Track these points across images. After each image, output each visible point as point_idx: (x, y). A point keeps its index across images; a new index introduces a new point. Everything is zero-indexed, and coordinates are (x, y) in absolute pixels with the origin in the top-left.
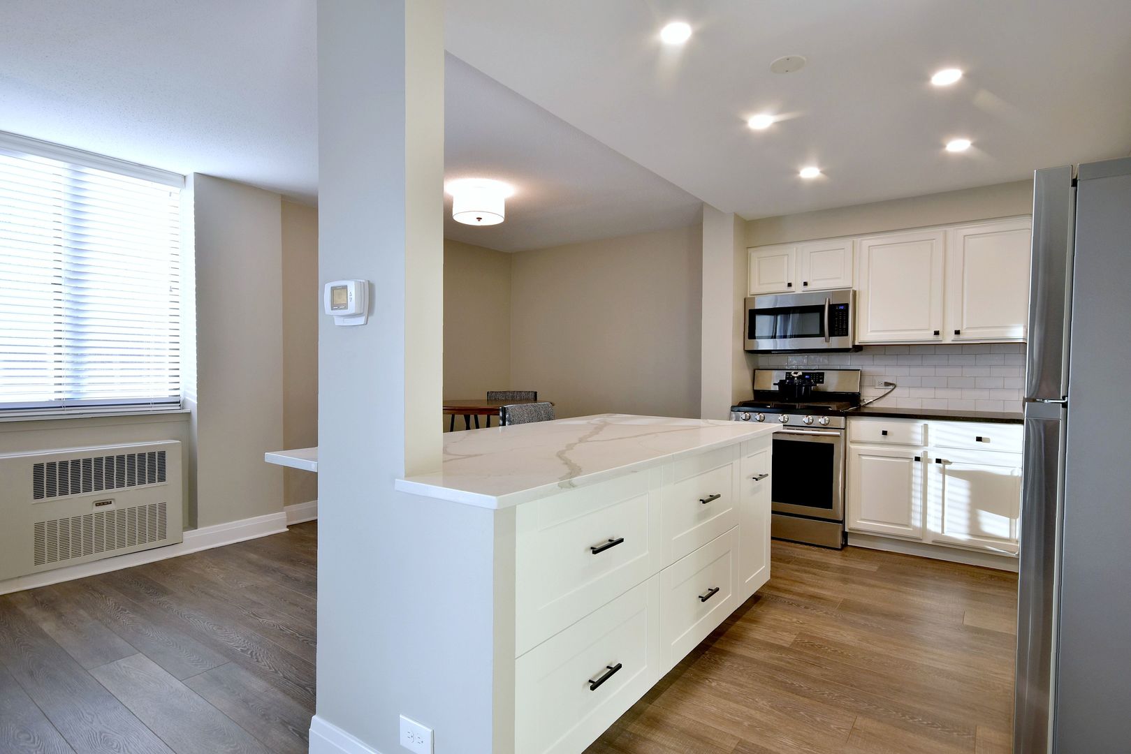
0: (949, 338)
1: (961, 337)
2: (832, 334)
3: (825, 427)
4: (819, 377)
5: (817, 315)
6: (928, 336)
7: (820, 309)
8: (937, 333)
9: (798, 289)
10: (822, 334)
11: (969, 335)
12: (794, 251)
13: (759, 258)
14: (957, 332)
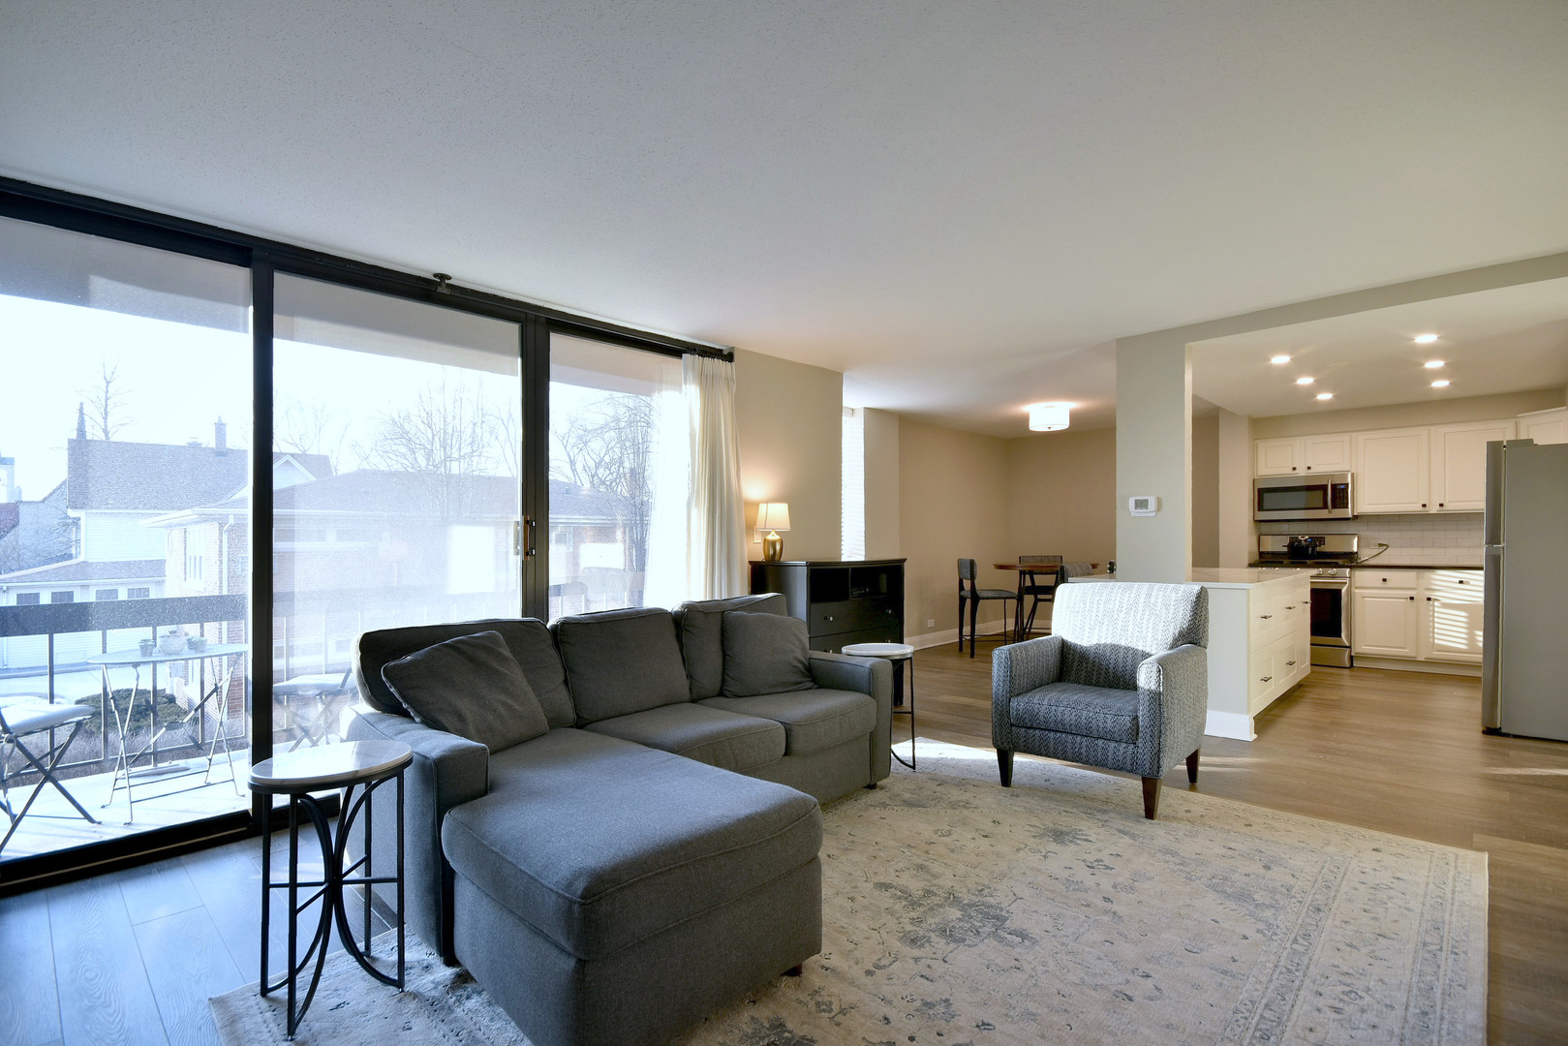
0: (1434, 509)
1: (1444, 508)
2: (1334, 506)
3: (1333, 577)
4: (1321, 540)
5: (1321, 493)
6: (1417, 508)
7: (1324, 488)
8: (1424, 506)
9: (1302, 472)
10: (1325, 507)
11: (1452, 506)
12: (1298, 443)
13: (1263, 447)
14: (1441, 505)
